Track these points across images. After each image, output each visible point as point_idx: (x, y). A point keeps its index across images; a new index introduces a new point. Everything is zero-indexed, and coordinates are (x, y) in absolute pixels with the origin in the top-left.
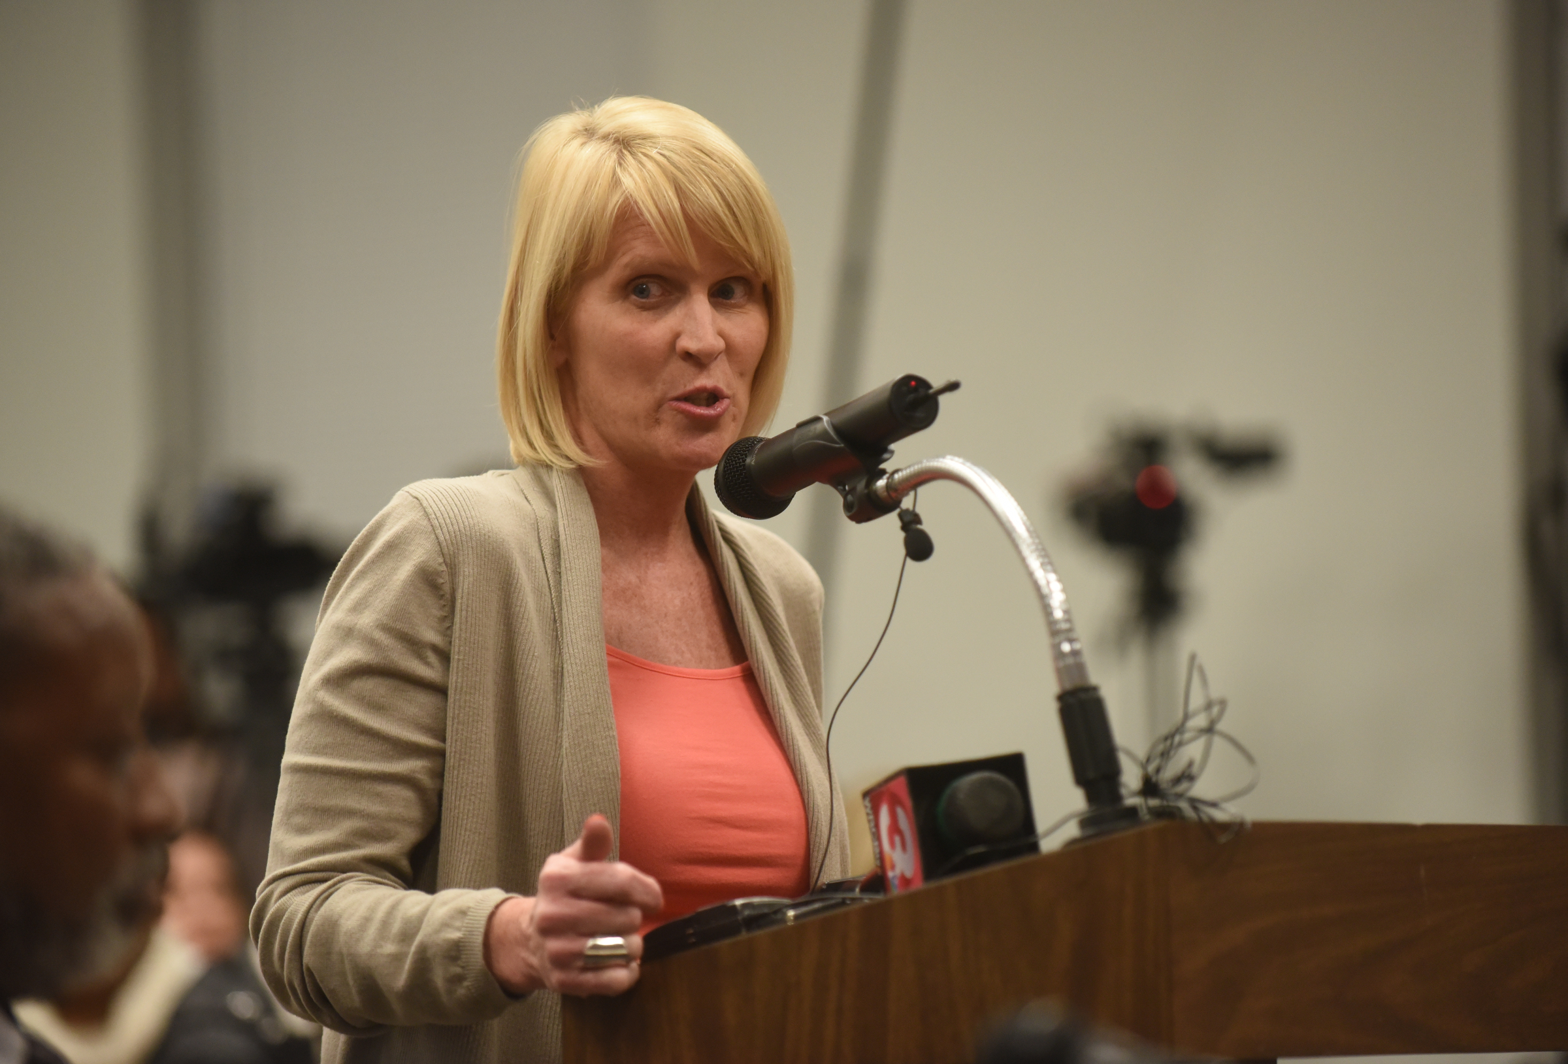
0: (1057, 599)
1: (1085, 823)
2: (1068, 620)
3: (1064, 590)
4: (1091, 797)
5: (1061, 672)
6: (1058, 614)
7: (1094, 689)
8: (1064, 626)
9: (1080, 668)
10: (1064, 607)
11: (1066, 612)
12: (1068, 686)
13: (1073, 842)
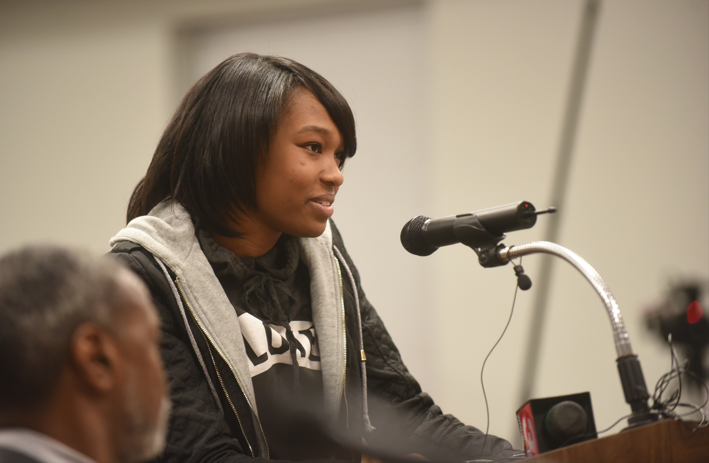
0: (616, 312)
1: (630, 421)
2: (622, 323)
3: (619, 308)
4: (634, 409)
5: (618, 348)
6: (617, 320)
7: (635, 357)
8: (620, 325)
9: (628, 346)
10: (620, 316)
11: (621, 319)
12: (621, 354)
13: (625, 429)
